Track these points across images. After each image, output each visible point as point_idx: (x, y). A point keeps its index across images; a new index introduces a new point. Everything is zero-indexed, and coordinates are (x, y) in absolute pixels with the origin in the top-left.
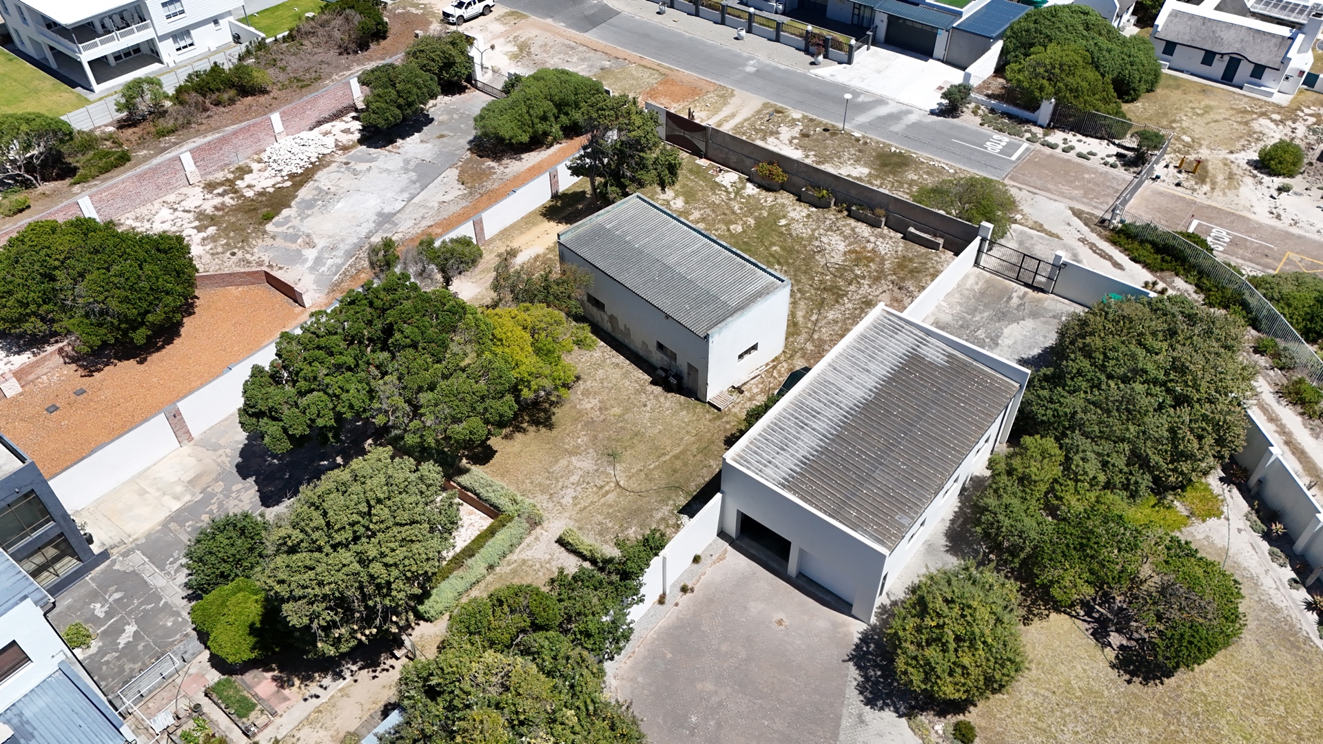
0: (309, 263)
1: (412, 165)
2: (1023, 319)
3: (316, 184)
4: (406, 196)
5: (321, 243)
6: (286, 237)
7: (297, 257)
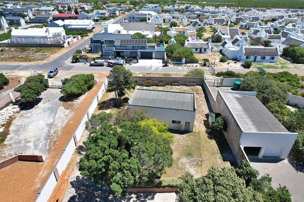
0: (32, 148)
1: (46, 110)
3: (15, 125)
4: (52, 117)
5: (33, 140)
6: (15, 143)
7: (26, 148)
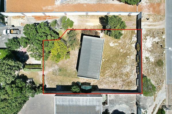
2: (128, 106)
